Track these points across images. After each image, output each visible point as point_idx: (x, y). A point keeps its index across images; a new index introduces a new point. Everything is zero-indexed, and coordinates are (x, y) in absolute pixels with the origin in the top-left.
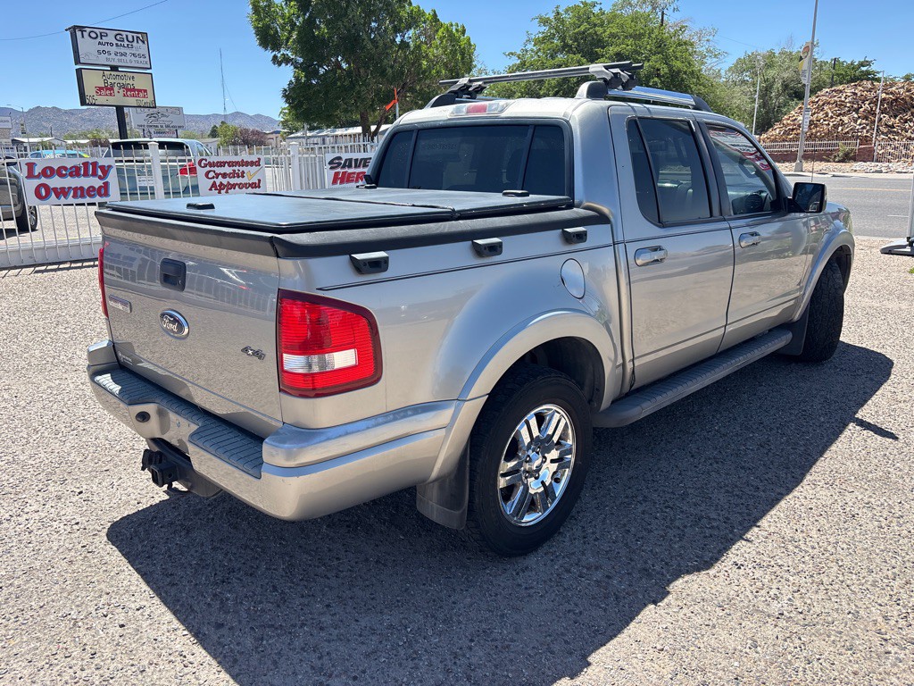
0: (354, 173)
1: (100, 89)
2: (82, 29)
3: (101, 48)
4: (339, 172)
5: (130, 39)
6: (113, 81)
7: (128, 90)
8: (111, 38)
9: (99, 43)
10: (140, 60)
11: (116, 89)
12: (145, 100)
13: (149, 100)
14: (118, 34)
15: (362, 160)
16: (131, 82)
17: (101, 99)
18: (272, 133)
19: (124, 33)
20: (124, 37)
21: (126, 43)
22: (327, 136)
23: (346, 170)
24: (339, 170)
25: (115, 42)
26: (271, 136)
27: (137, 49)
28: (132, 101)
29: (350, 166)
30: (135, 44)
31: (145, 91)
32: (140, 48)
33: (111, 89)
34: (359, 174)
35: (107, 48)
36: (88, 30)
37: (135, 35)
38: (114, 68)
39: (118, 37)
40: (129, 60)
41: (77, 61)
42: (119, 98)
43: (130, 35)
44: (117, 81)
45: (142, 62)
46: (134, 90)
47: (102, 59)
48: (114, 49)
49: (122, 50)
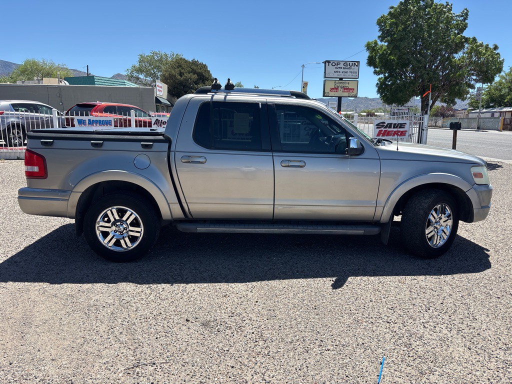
0: (393, 131)
1: (332, 89)
2: (329, 62)
3: (336, 70)
4: (382, 130)
5: (351, 65)
6: (339, 85)
7: (345, 89)
8: (342, 65)
9: (336, 68)
10: (354, 74)
11: (340, 89)
12: (352, 93)
13: (354, 94)
14: (345, 63)
15: (399, 124)
16: (347, 85)
17: (332, 94)
18: (462, 110)
19: (348, 63)
20: (348, 64)
21: (349, 66)
22: (496, 112)
23: (387, 129)
24: (382, 129)
25: (343, 66)
26: (461, 112)
27: (353, 69)
28: (346, 94)
29: (390, 127)
30: (352, 67)
31: (353, 89)
32: (355, 69)
33: (337, 89)
34: (395, 131)
35: (338, 70)
36: (332, 62)
37: (353, 63)
38: (341, 79)
39: (345, 65)
40: (349, 75)
41: (325, 77)
42: (340, 93)
43: (351, 63)
44: (340, 85)
45: (354, 75)
46: (348, 89)
47: (336, 75)
48: (342, 70)
49: (346, 70)
